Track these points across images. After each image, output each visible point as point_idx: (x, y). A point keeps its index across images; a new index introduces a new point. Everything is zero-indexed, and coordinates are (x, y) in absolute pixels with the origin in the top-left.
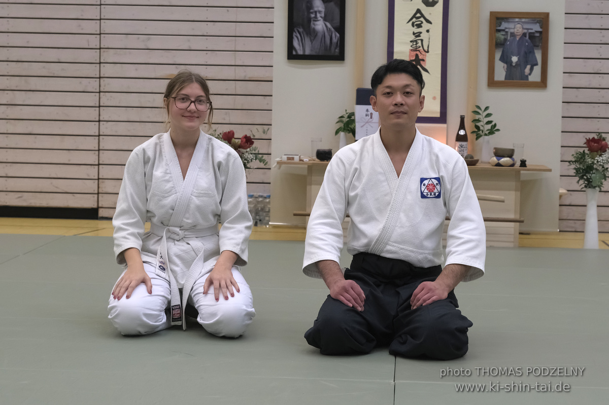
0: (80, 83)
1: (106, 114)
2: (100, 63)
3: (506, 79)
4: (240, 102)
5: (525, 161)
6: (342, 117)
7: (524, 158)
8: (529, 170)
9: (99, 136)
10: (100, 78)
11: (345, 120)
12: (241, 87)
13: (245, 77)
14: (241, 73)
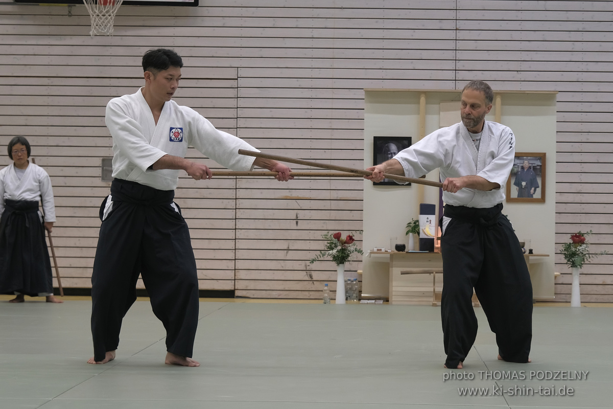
0: (223, 202)
1: (240, 224)
2: (236, 189)
3: (518, 196)
4: (334, 214)
5: (532, 250)
6: (410, 223)
7: (531, 248)
8: (535, 256)
9: (235, 239)
10: (236, 199)
11: (412, 225)
12: (334, 205)
13: (337, 197)
14: (334, 195)
